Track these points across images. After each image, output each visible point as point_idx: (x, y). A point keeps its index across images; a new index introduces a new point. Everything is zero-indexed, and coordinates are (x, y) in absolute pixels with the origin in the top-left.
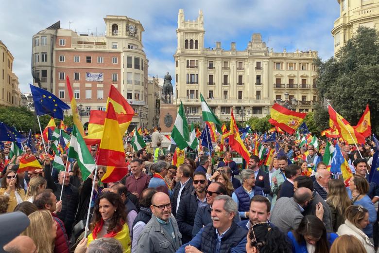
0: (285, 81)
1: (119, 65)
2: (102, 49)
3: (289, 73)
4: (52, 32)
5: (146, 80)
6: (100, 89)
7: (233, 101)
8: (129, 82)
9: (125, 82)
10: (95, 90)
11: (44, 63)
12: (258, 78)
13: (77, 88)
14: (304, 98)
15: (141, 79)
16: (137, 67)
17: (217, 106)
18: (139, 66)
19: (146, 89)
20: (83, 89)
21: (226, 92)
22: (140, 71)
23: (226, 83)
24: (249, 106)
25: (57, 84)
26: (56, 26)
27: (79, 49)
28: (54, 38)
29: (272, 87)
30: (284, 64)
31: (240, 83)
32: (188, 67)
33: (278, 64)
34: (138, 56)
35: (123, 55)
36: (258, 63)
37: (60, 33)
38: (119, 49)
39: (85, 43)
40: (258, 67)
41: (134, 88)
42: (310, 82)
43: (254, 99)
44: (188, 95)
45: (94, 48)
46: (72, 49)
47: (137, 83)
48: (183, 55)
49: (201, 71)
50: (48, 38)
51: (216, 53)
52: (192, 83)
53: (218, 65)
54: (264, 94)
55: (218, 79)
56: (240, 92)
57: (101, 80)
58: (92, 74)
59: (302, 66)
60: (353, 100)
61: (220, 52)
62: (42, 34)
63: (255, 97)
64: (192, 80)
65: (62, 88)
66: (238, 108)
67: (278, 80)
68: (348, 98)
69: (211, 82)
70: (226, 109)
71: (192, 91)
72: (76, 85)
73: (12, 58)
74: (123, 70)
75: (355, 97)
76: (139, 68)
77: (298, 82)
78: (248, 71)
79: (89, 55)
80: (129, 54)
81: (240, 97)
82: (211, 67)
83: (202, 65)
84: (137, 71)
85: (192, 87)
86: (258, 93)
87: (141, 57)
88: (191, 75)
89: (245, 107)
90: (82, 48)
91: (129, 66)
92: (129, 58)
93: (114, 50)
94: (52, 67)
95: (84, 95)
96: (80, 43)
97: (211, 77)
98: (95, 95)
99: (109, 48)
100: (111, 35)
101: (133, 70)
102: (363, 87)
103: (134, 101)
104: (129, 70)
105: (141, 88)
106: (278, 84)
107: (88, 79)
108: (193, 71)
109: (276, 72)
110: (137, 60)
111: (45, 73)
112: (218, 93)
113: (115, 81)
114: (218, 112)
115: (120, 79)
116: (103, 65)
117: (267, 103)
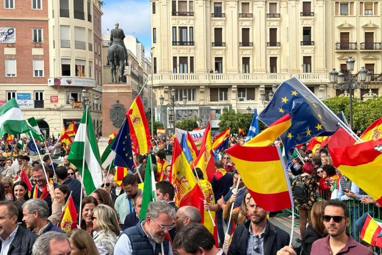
0: (357, 37)
1: (45, 12)
3: (365, 21)
6: (11, 57)
7: (260, 76)
8: (64, 44)
9: (58, 44)
12: (307, 31)
15: (87, 38)
16: (79, 15)
17: (230, 87)
18: (83, 13)
21: (246, 61)
22: (84, 23)
23: (246, 41)
29: (332, 48)
31: (273, 41)
32: (174, 13)
33: (344, 5)
36: (306, 5)
40: (307, 11)
41: (73, 56)
43: (299, 71)
44: (175, 66)
47: (80, 45)
49: (200, 22)
52: (182, 43)
53: (231, 9)
54: (318, 63)
55: (231, 36)
56: (273, 60)
57: (13, 40)
63: (301, 69)
64: (182, 37)
67: (344, 36)
69: (218, 42)
70: (247, 91)
71: (183, 60)
74: (54, 21)
76: (83, 19)
78: (285, 18)
81: (273, 69)
82: (218, 13)
83: (201, 9)
84: (79, 23)
85: (184, 51)
86: (307, 60)
88: (181, 28)
91: (64, 13)
97: (218, 31)
101: (71, 20)
103: (75, 80)
104: (64, 21)
105: (88, 55)
106: (344, 43)
108: (183, 21)
109: (340, 21)
112: (232, 63)
113: (38, 42)
114: (232, 97)
115: (47, 38)
116: (13, 13)
117: (324, 79)
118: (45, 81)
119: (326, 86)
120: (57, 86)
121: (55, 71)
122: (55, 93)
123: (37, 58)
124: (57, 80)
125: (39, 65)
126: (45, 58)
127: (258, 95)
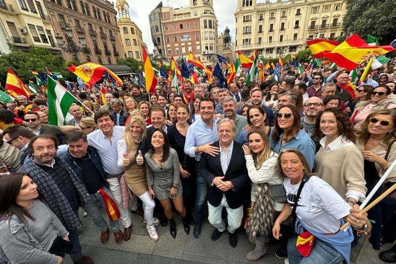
0: (319, 23)
1: (199, 28)
2: (189, 18)
3: (323, 15)
4: (158, 10)
5: (217, 35)
6: (190, 46)
7: (276, 44)
8: (206, 39)
9: (204, 39)
10: (187, 47)
11: (158, 33)
12: (297, 22)
13: (177, 47)
14: (332, 35)
15: (213, 36)
16: (210, 27)
17: (264, 49)
18: (212, 26)
19: (217, 42)
20: (180, 47)
21: (271, 38)
22: (212, 30)
23: (271, 30)
24: (287, 47)
25: (166, 46)
26: (160, 6)
27: (175, 20)
28: (160, 14)
29: (307, 28)
30: (321, 7)
31: (282, 29)
32: (244, 22)
33: (316, 8)
34: (210, 18)
35: (201, 19)
36: (299, 10)
37: (163, 10)
38: (199, 16)
39: (178, 15)
40: (298, 14)
41: (209, 42)
42: (340, 21)
43: (291, 40)
44: (244, 43)
45: (184, 18)
46: (171, 20)
47: (211, 39)
48: (241, 12)
49: (254, 24)
50: (157, 15)
51: (265, 6)
52: (246, 33)
53: (267, 16)
54: (299, 37)
55: (266, 28)
56: (282, 36)
57: (190, 40)
58: (184, 36)
59: (337, 7)
60: (374, 29)
61: (268, 6)
62: (153, 13)
63: (293, 39)
64: (247, 31)
65: (169, 48)
66: (279, 48)
67: (313, 23)
68: (369, 29)
69: (260, 31)
70: (270, 50)
71: (247, 40)
72: (177, 45)
73: (141, 33)
74: (202, 30)
75: (376, 27)
76: (211, 28)
77: (330, 22)
78: (289, 18)
79: (181, 23)
80: (205, 18)
81: (281, 40)
82: (261, 19)
83: (255, 18)
84: (210, 30)
85: (247, 37)
86: (296, 35)
87: (212, 19)
88: (246, 27)
89: (283, 48)
90: (177, 19)
91: (206, 27)
92: (205, 21)
93: (196, 17)
94: (162, 35)
95: (181, 50)
96: (175, 15)
97: (261, 27)
98: (187, 50)
99: (192, 16)
100: (193, 6)
101: (208, 30)
102: (387, 16)
103: (210, 52)
104: (206, 30)
105: (213, 42)
106: (313, 26)
107: (182, 40)
108: (247, 24)
109: (312, 16)
110: (210, 22)
111: (159, 39)
112: (265, 39)
113: (198, 40)
114: (264, 53)
115: (200, 38)
116: (190, 29)
117: (301, 43)
118: (200, 53)
119: (302, 45)
120: (204, 55)
121: (204, 49)
122: (203, 57)
123: (198, 45)
124: (204, 52)
125: (198, 48)
126: (200, 45)
127: (274, 52)
